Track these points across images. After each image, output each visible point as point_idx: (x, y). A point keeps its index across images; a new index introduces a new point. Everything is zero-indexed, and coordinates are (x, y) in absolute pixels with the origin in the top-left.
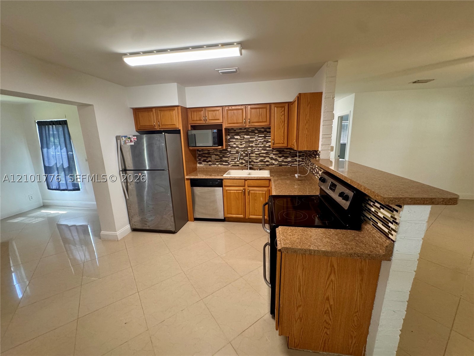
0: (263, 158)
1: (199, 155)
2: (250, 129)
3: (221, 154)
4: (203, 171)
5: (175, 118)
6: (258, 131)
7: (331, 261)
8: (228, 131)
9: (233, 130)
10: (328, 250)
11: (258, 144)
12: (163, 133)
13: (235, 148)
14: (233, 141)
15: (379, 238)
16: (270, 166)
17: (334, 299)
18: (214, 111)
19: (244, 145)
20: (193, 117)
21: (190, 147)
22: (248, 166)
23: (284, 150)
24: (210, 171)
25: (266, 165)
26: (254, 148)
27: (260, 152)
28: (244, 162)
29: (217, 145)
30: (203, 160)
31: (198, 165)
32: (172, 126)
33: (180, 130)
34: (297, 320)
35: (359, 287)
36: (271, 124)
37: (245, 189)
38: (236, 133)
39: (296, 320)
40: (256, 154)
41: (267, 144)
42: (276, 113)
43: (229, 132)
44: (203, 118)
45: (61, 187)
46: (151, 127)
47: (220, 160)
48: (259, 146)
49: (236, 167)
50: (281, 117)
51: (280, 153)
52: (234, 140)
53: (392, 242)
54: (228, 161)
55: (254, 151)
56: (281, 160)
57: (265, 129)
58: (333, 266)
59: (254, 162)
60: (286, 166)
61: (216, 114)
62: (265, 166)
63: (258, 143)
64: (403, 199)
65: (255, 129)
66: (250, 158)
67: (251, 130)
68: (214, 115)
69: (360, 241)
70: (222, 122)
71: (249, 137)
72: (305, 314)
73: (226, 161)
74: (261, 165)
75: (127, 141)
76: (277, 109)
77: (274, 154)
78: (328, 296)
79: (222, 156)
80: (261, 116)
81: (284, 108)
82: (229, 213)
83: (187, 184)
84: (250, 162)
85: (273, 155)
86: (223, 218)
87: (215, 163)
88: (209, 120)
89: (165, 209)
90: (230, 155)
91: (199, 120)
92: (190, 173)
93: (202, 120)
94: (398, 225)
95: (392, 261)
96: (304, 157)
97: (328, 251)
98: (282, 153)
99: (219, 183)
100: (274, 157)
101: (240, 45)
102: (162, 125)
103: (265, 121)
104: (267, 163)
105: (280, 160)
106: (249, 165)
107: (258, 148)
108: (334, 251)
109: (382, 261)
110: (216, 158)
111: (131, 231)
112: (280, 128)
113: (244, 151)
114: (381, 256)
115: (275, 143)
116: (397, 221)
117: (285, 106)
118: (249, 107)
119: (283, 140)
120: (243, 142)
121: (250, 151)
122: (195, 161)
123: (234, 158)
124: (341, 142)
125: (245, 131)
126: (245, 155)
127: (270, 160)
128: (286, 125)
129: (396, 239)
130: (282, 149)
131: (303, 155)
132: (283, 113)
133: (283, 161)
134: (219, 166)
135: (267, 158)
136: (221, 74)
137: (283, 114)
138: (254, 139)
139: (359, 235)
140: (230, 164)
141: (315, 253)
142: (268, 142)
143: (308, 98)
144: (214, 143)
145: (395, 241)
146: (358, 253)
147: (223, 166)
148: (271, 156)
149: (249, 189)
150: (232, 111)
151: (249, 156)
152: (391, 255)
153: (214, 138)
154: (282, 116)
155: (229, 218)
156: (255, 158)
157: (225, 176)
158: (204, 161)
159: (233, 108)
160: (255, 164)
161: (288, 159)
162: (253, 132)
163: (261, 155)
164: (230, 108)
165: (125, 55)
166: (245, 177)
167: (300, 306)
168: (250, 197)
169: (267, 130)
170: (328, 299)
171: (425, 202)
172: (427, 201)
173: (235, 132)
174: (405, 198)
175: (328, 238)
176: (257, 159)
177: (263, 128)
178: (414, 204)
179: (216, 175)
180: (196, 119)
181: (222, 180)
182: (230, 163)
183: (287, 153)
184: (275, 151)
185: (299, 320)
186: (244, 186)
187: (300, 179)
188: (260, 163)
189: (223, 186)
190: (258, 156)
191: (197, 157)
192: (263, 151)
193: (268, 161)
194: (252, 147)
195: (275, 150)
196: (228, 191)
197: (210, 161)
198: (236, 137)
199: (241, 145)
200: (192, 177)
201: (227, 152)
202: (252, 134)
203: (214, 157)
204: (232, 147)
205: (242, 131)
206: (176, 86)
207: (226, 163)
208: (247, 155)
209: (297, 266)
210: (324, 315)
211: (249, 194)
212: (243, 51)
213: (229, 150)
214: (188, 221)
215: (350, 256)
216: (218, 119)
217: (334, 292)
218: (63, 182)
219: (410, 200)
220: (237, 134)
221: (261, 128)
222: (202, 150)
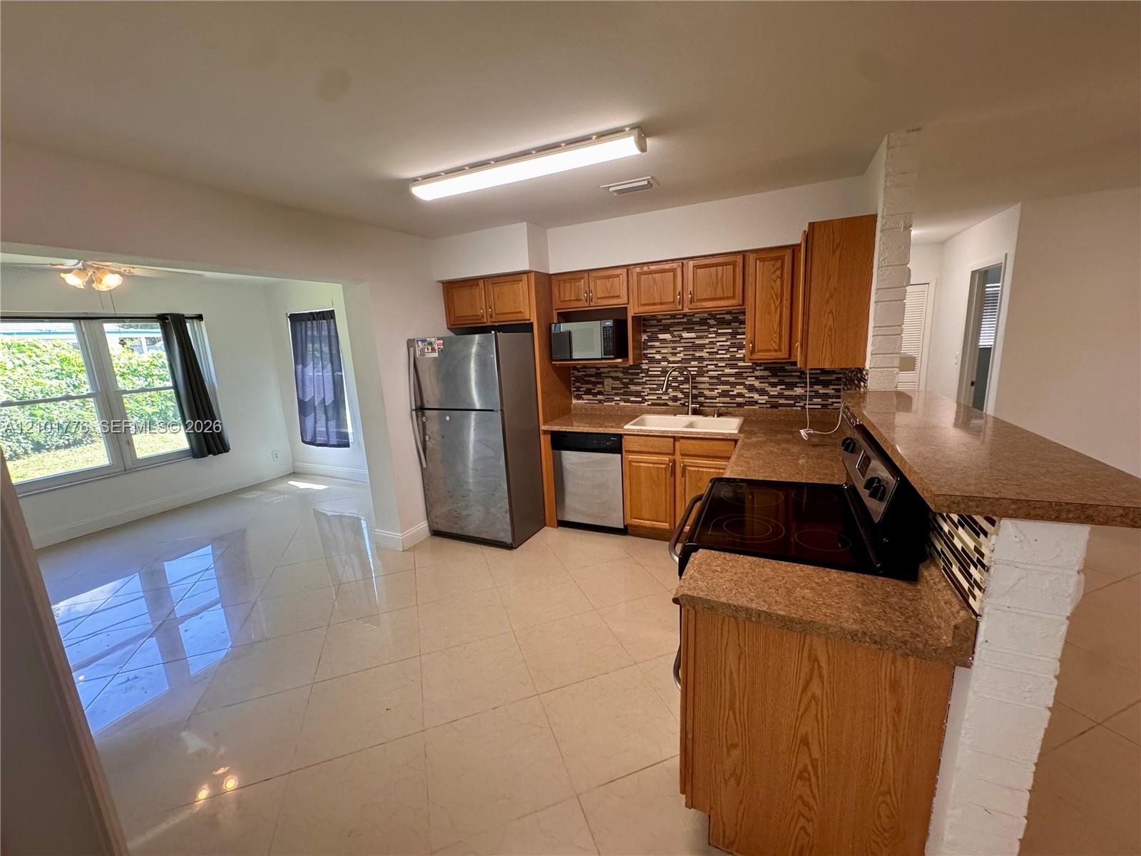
0: (729, 387)
1: (577, 377)
2: (696, 315)
3: (625, 377)
4: (587, 416)
5: (521, 298)
6: (715, 319)
7: (811, 646)
8: (643, 322)
9: (655, 320)
10: (795, 616)
11: (717, 353)
12: (493, 332)
13: (659, 362)
14: (652, 347)
15: (946, 603)
16: (745, 407)
17: (822, 745)
18: (609, 277)
19: (682, 355)
20: (562, 293)
21: (555, 361)
22: (688, 406)
23: (784, 367)
24: (600, 414)
25: (735, 405)
26: (705, 363)
27: (720, 373)
28: (680, 395)
29: (612, 356)
30: (584, 389)
31: (574, 401)
32: (515, 315)
33: (532, 323)
34: (729, 779)
35: (891, 727)
36: (746, 302)
37: (674, 462)
38: (661, 327)
39: (727, 778)
40: (711, 377)
41: (740, 351)
42: (760, 274)
43: (644, 325)
44: (583, 296)
45: (318, 438)
46: (474, 320)
47: (622, 392)
48: (718, 356)
49: (661, 407)
50: (773, 285)
51: (774, 375)
52: (657, 344)
53: (974, 617)
54: (642, 394)
55: (705, 369)
56: (776, 393)
57: (734, 315)
58: (816, 660)
59: (706, 398)
60: (789, 408)
61: (612, 286)
62: (734, 407)
63: (715, 350)
64: (990, 500)
65: (710, 317)
66: (694, 388)
67: (698, 320)
68: (609, 287)
69: (897, 608)
70: (626, 302)
71: (693, 335)
72: (748, 769)
73: (638, 394)
74: (721, 405)
75: (426, 350)
76: (763, 265)
77: (757, 378)
78: (807, 734)
79: (627, 380)
80: (720, 284)
81: (780, 262)
82: (635, 516)
83: (545, 441)
84: (695, 397)
85: (754, 378)
86: (622, 527)
87: (612, 397)
88: (598, 298)
89: (493, 495)
90: (648, 379)
91: (574, 300)
92: (552, 420)
93: (581, 300)
94: (988, 571)
95: (973, 667)
96: (840, 385)
97: (793, 618)
98: (779, 374)
99: (613, 444)
100: (757, 384)
101: (636, 132)
102: (496, 314)
103: (732, 295)
104: (739, 400)
105: (774, 391)
106: (692, 404)
107: (715, 363)
108: (809, 619)
109: (957, 667)
110: (614, 386)
111: (429, 534)
112: (769, 313)
113: (681, 370)
114: (940, 651)
115: (756, 350)
116: (985, 561)
117: (784, 256)
118: (691, 263)
119: (777, 341)
120: (679, 349)
121: (696, 369)
122: (568, 393)
123: (655, 386)
124: (980, 344)
125: (685, 320)
126: (683, 379)
127: (747, 391)
128: (786, 303)
129: (982, 609)
130: (778, 365)
131: (839, 379)
132: (778, 273)
133: (780, 396)
134: (622, 404)
135: (737, 387)
136: (615, 194)
137: (778, 277)
138: (707, 341)
139: (905, 592)
140: (646, 400)
141: (759, 617)
142: (741, 347)
143: (833, 233)
144: (606, 352)
145: (980, 616)
146: (875, 633)
147: (629, 404)
148: (749, 382)
149: (683, 462)
150: (650, 276)
151: (692, 383)
152: (971, 651)
153: (605, 339)
154: (775, 282)
155: (636, 527)
156: (707, 386)
157: (629, 427)
158: (588, 392)
159: (653, 267)
160: (707, 401)
161: (795, 389)
162: (703, 322)
163: (722, 379)
164: (645, 268)
165: (415, 180)
166: (675, 432)
167: (735, 746)
168: (687, 480)
169: (740, 318)
170: (805, 742)
171: (1064, 515)
172: (1069, 511)
173: (660, 323)
174: (998, 499)
175: (812, 589)
176: (712, 390)
177: (729, 313)
178: (1028, 517)
179: (614, 425)
180: (569, 297)
181: (620, 437)
182: (646, 398)
183: (794, 374)
184: (760, 370)
185: (733, 781)
186: (673, 454)
187: (815, 440)
188: (721, 399)
189: (624, 452)
190: (717, 381)
191: (572, 382)
192: (728, 371)
193: (740, 395)
194: (701, 359)
195: (760, 366)
196: (634, 464)
197: (600, 393)
198: (661, 336)
199: (675, 354)
200: (555, 428)
201: (639, 371)
202: (702, 328)
203: (608, 382)
204: (652, 360)
205: (676, 321)
206: (526, 228)
207: (636, 396)
208: (686, 381)
209: (724, 645)
210: (797, 781)
211: (683, 475)
212: (650, 142)
213: (645, 367)
214: (545, 525)
215: (852, 638)
216: (618, 297)
217: (820, 728)
218: (321, 428)
219: (1013, 507)
220: (666, 329)
221: (725, 312)
222: (584, 367)
